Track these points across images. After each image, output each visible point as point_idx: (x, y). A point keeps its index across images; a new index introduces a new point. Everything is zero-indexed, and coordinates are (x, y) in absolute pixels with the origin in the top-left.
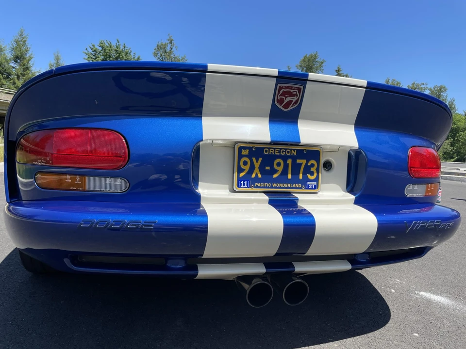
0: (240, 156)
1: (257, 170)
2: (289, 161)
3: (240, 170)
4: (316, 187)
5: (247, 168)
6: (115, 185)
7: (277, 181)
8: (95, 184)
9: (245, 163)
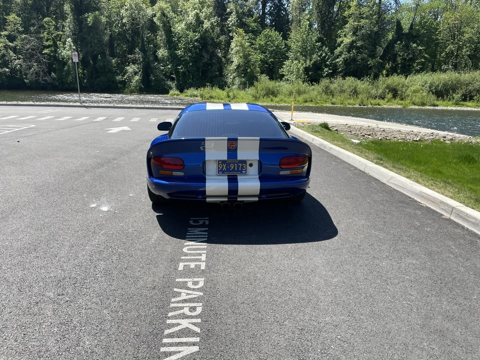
0: (219, 164)
1: (224, 168)
2: (236, 165)
3: (219, 168)
4: (246, 173)
5: (221, 167)
6: (181, 174)
7: (231, 171)
8: (175, 173)
9: (220, 166)
